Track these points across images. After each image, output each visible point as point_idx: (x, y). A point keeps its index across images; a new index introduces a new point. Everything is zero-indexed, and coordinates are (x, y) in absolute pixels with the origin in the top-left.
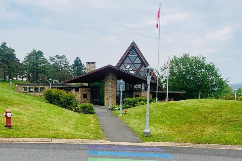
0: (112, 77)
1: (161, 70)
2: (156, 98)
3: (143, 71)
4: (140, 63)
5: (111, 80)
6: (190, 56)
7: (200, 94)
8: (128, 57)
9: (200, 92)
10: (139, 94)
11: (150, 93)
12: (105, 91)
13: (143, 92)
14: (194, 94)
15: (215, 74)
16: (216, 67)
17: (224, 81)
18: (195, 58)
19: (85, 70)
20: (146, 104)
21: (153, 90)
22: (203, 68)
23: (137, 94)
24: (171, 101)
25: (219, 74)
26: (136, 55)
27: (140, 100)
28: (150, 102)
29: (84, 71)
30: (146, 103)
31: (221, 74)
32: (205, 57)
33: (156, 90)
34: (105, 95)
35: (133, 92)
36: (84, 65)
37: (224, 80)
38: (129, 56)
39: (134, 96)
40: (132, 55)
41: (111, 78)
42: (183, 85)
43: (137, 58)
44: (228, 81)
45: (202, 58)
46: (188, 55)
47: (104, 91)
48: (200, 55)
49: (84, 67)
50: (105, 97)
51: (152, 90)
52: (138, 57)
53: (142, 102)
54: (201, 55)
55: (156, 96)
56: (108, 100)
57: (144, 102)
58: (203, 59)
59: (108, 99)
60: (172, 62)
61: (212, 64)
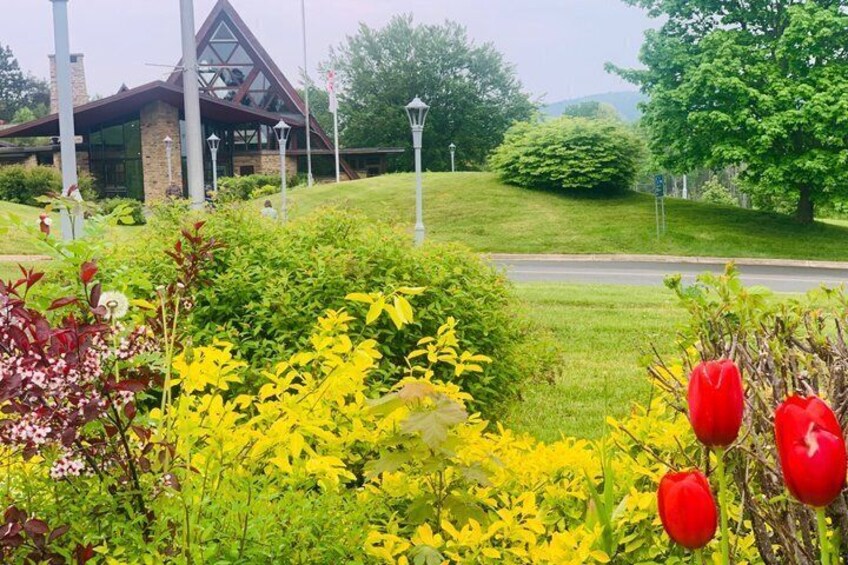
0: (163, 114)
1: (320, 75)
2: (307, 172)
3: (261, 88)
4: (251, 65)
5: (162, 124)
6: (414, 26)
7: (452, 153)
8: (208, 48)
9: (452, 145)
10: (253, 162)
11: (287, 156)
12: (144, 157)
13: (266, 155)
14: (437, 151)
15: (500, 82)
16: (505, 60)
17: (531, 102)
18: (431, 30)
19: (14, 72)
20: (280, 191)
21: (299, 147)
22: (460, 65)
23: (246, 164)
24: (358, 178)
25: (514, 83)
26: (232, 38)
27: (261, 183)
28: (292, 184)
29: (13, 75)
30: (279, 189)
31: (519, 82)
32: (463, 27)
33: (305, 147)
34: (146, 170)
35: (235, 158)
36: (8, 51)
37: (531, 100)
38: (210, 44)
39: (238, 169)
40: (220, 38)
41: (163, 117)
42: (398, 124)
43: (236, 47)
44: (542, 102)
45: (453, 31)
46: (407, 21)
47: (140, 158)
48: (447, 21)
49: (10, 61)
50: (146, 177)
51: (293, 149)
52: (240, 47)
53: (268, 187)
54: (450, 21)
55: (307, 168)
56: (156, 186)
57: (273, 188)
58: (456, 34)
59: (155, 182)
60: (355, 46)
61: (491, 49)
